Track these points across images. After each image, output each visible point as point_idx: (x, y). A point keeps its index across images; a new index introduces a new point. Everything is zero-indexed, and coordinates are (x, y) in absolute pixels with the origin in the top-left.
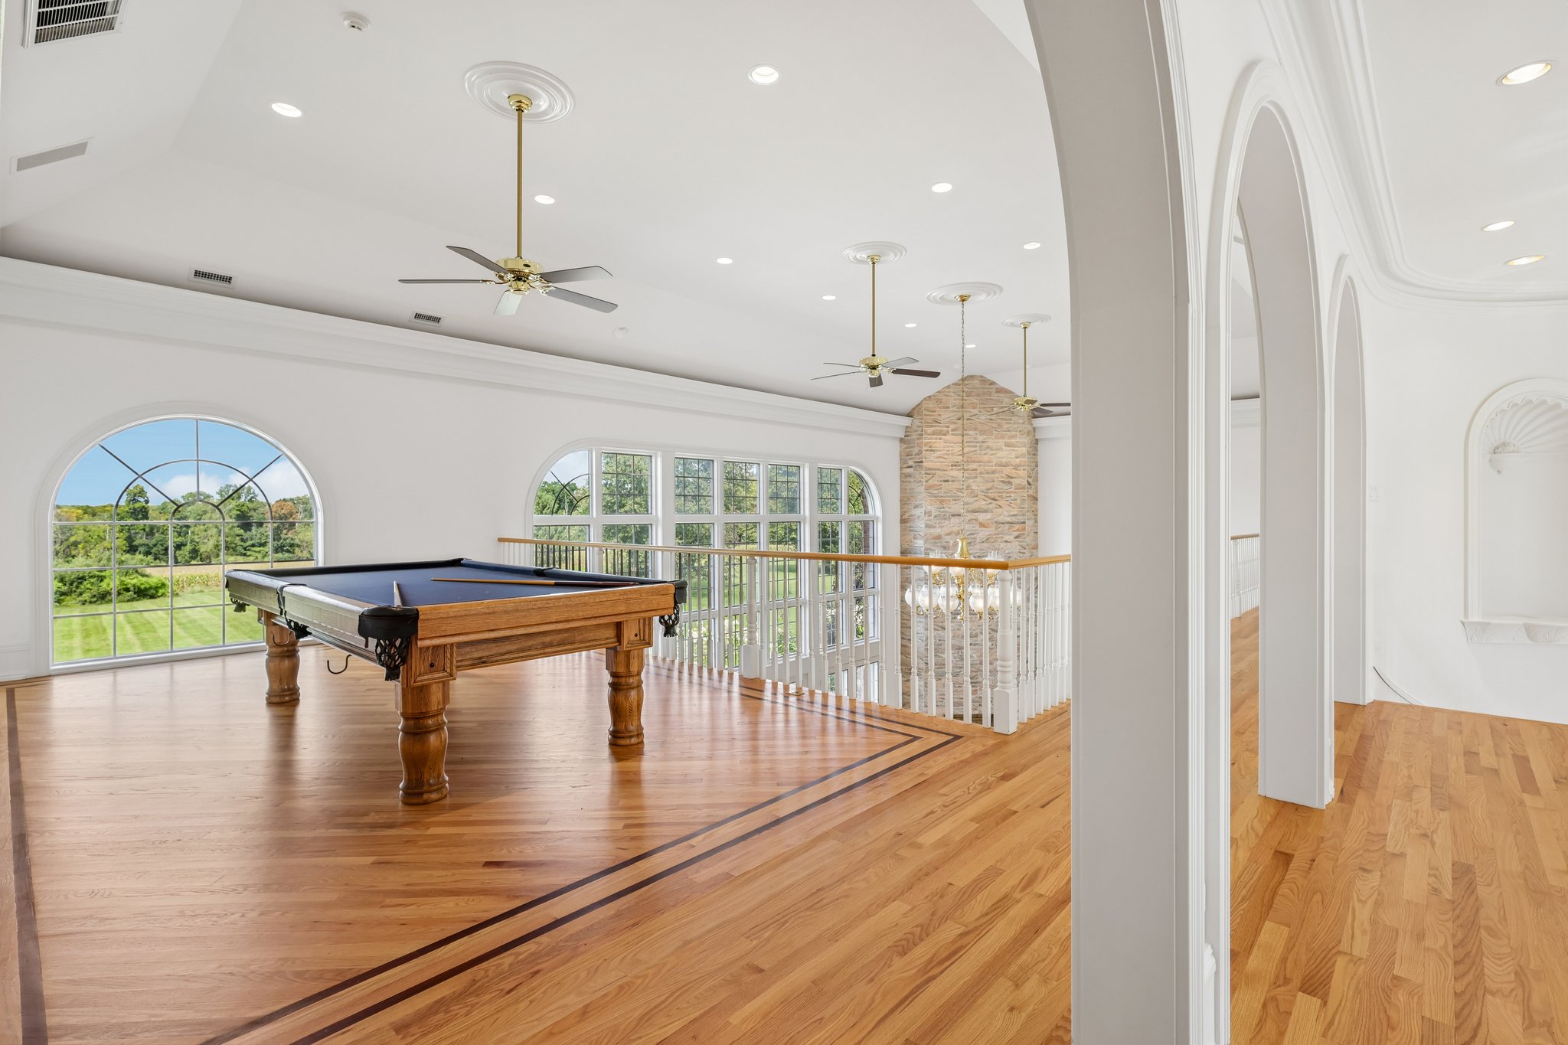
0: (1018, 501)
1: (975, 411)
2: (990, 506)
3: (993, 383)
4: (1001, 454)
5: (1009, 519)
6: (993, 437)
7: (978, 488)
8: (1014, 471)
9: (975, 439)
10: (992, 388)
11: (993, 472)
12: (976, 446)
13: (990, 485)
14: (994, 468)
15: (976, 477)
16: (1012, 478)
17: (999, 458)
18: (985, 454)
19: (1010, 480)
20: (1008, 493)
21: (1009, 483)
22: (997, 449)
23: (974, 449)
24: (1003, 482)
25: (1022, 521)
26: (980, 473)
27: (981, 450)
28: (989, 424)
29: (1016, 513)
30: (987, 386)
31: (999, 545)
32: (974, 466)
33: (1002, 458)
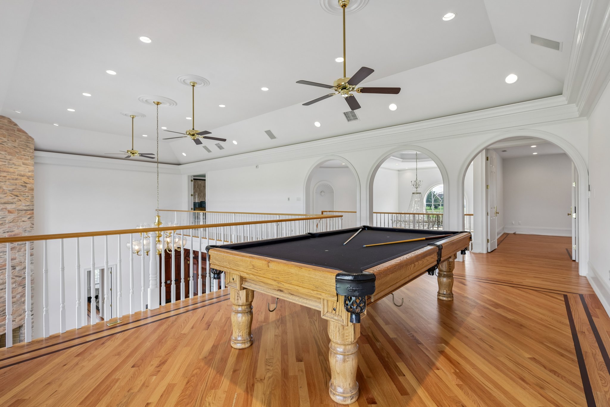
0: (30, 197)
1: (5, 140)
2: (15, 200)
3: (16, 125)
4: (21, 168)
5: (25, 208)
6: (16, 157)
7: (7, 189)
8: (28, 179)
9: (5, 157)
10: (15, 128)
11: (16, 179)
12: (5, 162)
13: (14, 187)
14: (17, 177)
15: (6, 182)
16: (26, 183)
17: (19, 171)
18: (11, 167)
19: (26, 185)
20: (24, 192)
21: (26, 186)
22: (18, 166)
23: (4, 163)
24: (22, 185)
25: (32, 209)
26: (9, 179)
27: (9, 165)
28: (14, 149)
29: (29, 204)
30: (12, 125)
31: (20, 224)
32: (5, 174)
33: (21, 171)
